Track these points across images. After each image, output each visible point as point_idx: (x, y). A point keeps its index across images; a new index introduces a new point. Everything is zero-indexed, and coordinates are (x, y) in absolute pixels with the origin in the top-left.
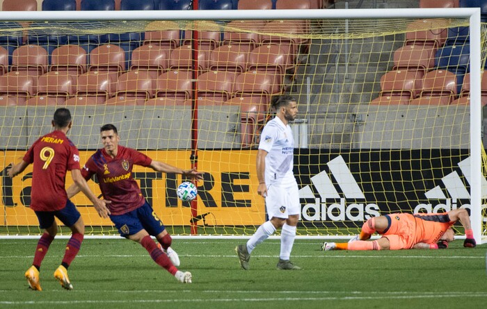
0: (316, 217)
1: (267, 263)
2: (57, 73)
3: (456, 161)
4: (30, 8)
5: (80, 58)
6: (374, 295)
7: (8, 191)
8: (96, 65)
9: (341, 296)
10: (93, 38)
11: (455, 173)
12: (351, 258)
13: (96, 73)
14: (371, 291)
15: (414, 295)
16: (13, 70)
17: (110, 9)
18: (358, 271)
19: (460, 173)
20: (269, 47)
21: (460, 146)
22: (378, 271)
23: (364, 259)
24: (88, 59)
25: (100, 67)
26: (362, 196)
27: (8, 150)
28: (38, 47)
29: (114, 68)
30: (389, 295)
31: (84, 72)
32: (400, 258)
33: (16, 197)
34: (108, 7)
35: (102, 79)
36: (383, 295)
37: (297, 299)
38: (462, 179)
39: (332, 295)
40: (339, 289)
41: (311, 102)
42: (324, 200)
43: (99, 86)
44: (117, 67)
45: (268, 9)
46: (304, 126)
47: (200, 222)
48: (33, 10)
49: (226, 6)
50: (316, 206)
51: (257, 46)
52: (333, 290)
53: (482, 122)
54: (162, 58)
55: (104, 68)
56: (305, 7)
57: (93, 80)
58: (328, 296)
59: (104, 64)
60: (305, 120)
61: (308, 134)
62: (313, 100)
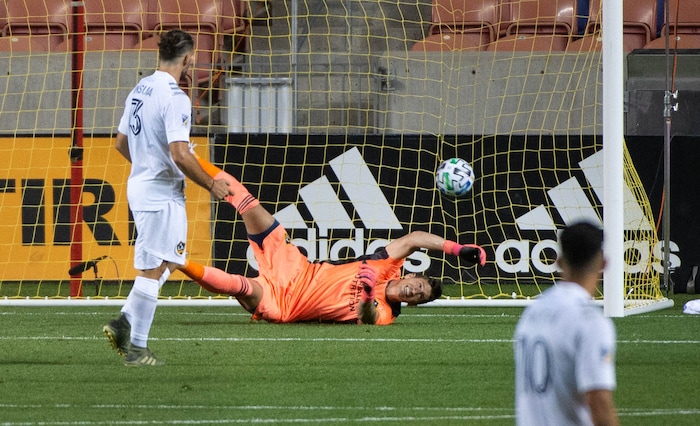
1: (216, 353)
3: (576, 159)
6: (419, 414)
9: (357, 416)
11: (573, 181)
12: (376, 342)
14: (413, 405)
15: (496, 413)
18: (388, 368)
19: (583, 181)
21: (582, 131)
22: (426, 368)
23: (398, 344)
26: (397, 225)
30: (448, 414)
32: (469, 344)
36: (435, 414)
37: (272, 421)
38: (586, 192)
39: (339, 414)
40: (351, 402)
42: (323, 233)
46: (286, 92)
47: (88, 275)
50: (309, 245)
52: (341, 405)
53: (626, 84)
58: (331, 414)
60: (288, 80)
61: (293, 107)
62: (301, 42)
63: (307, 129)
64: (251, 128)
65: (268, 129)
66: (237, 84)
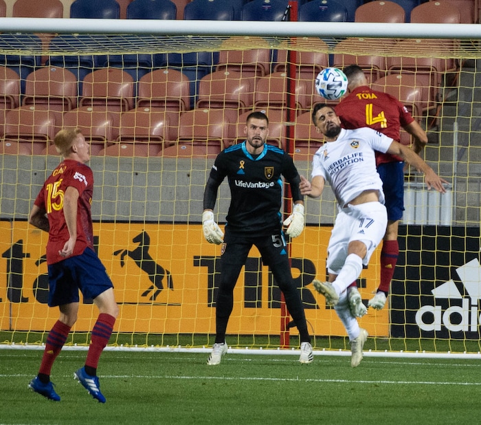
0: (463, 327)
2: (90, 109)
4: (53, 13)
5: (124, 88)
7: (16, 281)
8: (147, 98)
10: (143, 59)
13: (147, 110)
16: (27, 104)
17: (170, 18)
20: (399, 77)
24: (135, 90)
25: (153, 102)
27: (16, 220)
28: (63, 70)
29: (174, 104)
31: (129, 109)
33: (27, 289)
34: (166, 15)
35: (156, 119)
41: (459, 158)
42: (474, 302)
43: (152, 130)
44: (178, 102)
45: (398, 22)
46: (448, 195)
48: (56, 17)
49: (338, 16)
50: (463, 311)
51: (382, 75)
54: (244, 91)
55: (159, 103)
56: (452, 19)
57: (144, 121)
59: (159, 98)
60: (451, 185)
61: (454, 204)
62: (461, 155)
63: (465, 223)
64: (421, 222)
65: (434, 222)
66: (411, 187)
